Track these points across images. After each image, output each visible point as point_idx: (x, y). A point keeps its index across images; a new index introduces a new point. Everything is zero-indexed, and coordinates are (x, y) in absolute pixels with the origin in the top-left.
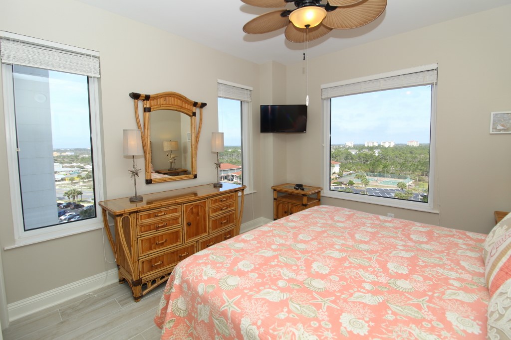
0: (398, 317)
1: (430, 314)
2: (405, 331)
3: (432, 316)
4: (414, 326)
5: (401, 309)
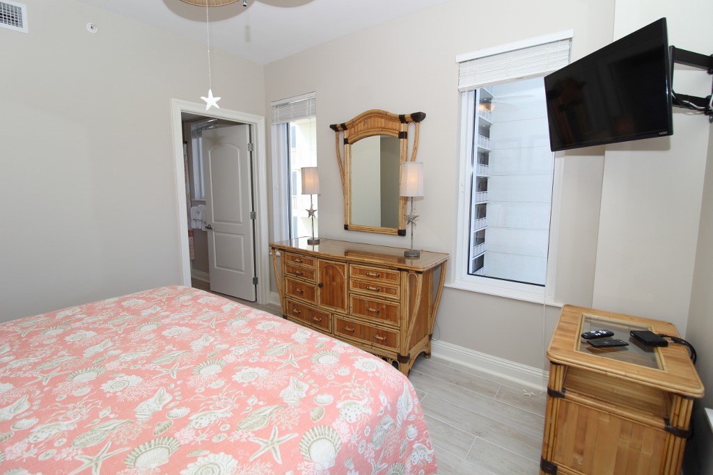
0: (97, 421)
1: (68, 456)
2: (75, 416)
3: (62, 457)
4: (72, 428)
5: (105, 429)
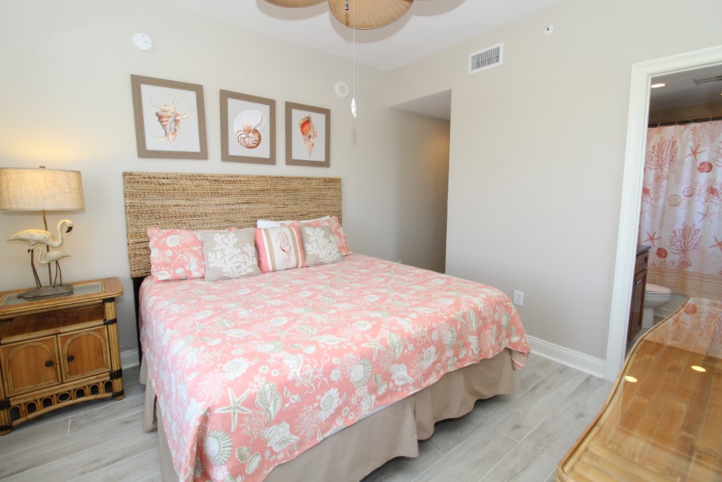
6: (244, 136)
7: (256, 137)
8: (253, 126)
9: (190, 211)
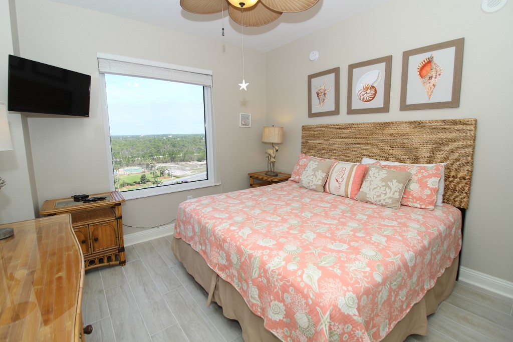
6: (363, 93)
7: (373, 92)
8: (370, 84)
9: (325, 147)
